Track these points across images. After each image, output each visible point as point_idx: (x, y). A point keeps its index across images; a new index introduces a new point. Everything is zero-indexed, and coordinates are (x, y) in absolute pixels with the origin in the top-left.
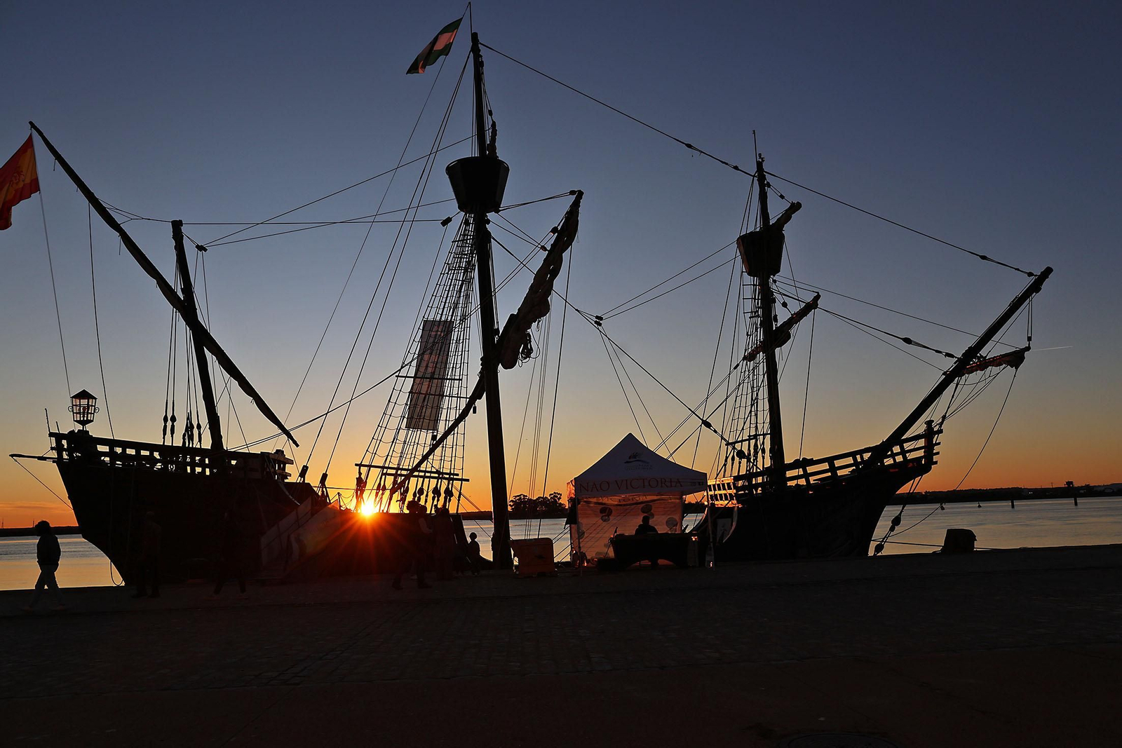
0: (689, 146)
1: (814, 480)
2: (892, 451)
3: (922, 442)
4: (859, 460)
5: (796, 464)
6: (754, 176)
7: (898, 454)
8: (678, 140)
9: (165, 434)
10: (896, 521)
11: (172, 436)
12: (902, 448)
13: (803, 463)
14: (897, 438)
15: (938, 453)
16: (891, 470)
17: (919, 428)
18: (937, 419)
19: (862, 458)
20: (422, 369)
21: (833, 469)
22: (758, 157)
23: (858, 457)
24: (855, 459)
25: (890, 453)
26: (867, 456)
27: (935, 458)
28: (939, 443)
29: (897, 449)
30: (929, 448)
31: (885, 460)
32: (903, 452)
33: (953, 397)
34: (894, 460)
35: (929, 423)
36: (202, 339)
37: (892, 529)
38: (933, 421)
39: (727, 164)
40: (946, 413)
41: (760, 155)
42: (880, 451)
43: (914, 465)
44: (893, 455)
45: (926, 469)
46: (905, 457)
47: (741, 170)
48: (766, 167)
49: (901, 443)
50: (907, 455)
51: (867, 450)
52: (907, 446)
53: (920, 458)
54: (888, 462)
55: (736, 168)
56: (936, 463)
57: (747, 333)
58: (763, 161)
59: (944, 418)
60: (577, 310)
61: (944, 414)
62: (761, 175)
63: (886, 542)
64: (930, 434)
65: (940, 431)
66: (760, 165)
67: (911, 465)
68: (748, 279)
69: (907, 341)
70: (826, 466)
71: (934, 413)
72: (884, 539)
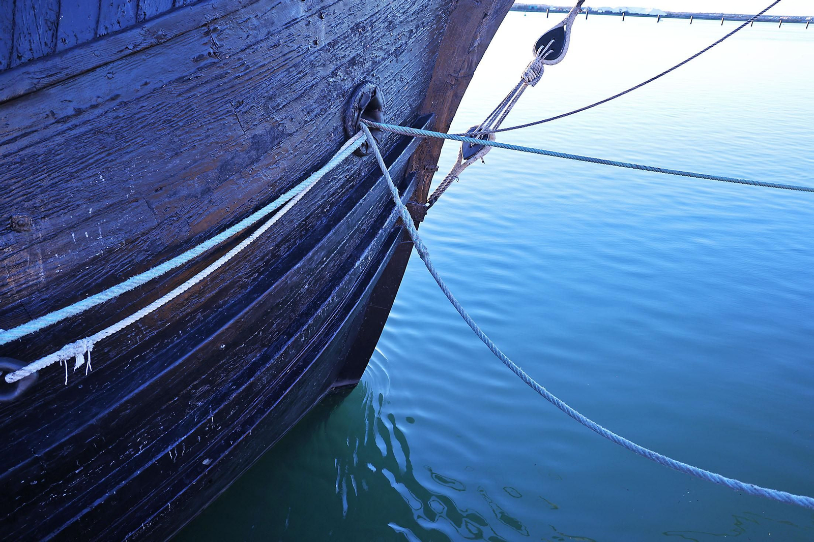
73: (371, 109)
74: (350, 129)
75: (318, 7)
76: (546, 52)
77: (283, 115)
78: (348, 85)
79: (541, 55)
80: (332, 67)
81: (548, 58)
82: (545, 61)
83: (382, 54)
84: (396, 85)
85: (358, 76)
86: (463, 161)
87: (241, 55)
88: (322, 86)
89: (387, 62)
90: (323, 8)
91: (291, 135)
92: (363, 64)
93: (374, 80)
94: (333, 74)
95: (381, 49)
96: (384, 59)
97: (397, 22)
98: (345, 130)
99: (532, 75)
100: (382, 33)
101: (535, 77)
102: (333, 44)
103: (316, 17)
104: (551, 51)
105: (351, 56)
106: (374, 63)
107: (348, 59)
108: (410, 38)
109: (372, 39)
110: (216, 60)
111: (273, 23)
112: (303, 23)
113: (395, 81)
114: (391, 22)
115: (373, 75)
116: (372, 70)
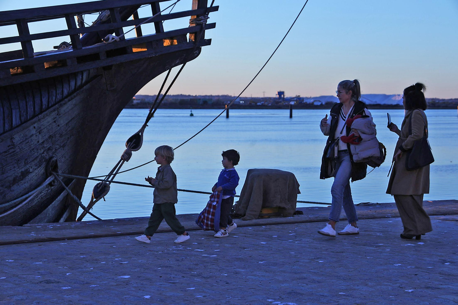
2: (136, 15)
4: (78, 25)
7: (146, 20)
12: (155, 10)
15: (213, 26)
19: (83, 21)
24: (70, 23)
25: (132, 18)
26: (90, 19)
28: (216, 8)
29: (145, 11)
31: (124, 29)
32: (157, 18)
34: (139, 31)
37: (126, 157)
44: (138, 22)
46: (159, 27)
49: (154, 2)
50: (164, 22)
53: (182, 33)
54: (131, 32)
56: (209, 42)
63: (112, 181)
67: (167, 42)
72: (109, 175)
73: (55, 168)
74: (48, 174)
75: (39, 130)
76: (132, 145)
77: (29, 165)
78: (47, 157)
79: (130, 146)
80: (42, 151)
81: (133, 148)
82: (132, 150)
83: (58, 146)
84: (63, 160)
85: (50, 154)
86: (94, 200)
87: (19, 145)
88: (40, 157)
89: (60, 149)
90: (40, 130)
91: (31, 173)
92: (52, 150)
93: (55, 156)
94: (43, 153)
95: (58, 144)
96: (59, 148)
97: (63, 134)
98: (47, 174)
99: (126, 156)
100: (58, 139)
101: (128, 157)
102: (43, 142)
103: (38, 134)
104: (134, 145)
105: (49, 147)
106: (56, 150)
107: (47, 148)
108: (68, 140)
109: (55, 141)
110: (13, 147)
111: (27, 136)
112: (35, 136)
113: (63, 158)
114: (61, 134)
115: (55, 154)
116: (55, 153)
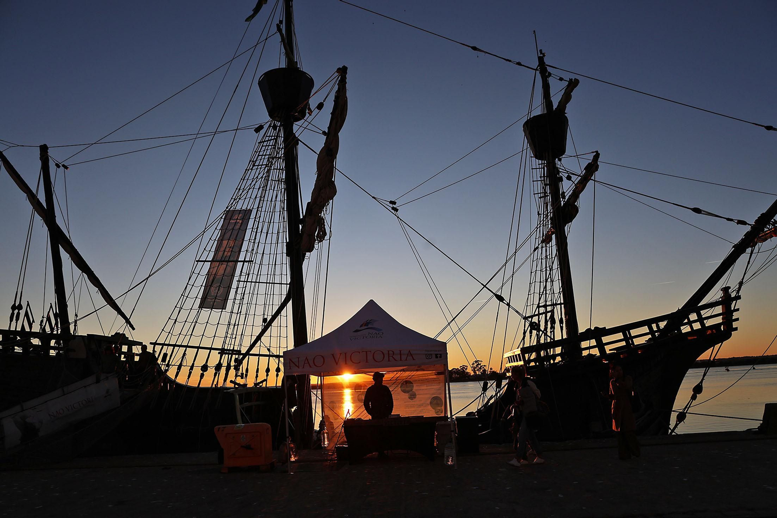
0: (474, 48)
1: (610, 350)
2: (689, 319)
3: (719, 309)
4: (655, 329)
5: (590, 334)
6: (536, 70)
7: (695, 321)
8: (464, 45)
9: (11, 320)
10: (698, 389)
11: (17, 323)
12: (699, 315)
13: (597, 333)
14: (693, 305)
15: (737, 319)
16: (690, 338)
17: (715, 295)
18: (733, 285)
19: (658, 326)
20: (220, 254)
21: (628, 339)
22: (539, 53)
23: (654, 326)
24: (650, 328)
25: (686, 321)
26: (662, 325)
27: (735, 325)
28: (738, 310)
29: (693, 317)
30: (728, 315)
31: (682, 328)
32: (701, 320)
33: (749, 263)
34: (692, 327)
35: (726, 290)
36: (58, 239)
37: (694, 397)
38: (729, 288)
39: (510, 61)
40: (743, 279)
41: (541, 51)
42: (676, 319)
43: (712, 331)
44: (690, 323)
45: (726, 335)
46: (702, 324)
47: (523, 66)
48: (547, 61)
49: (698, 311)
50: (705, 321)
51: (661, 319)
52: (705, 313)
53: (719, 325)
54: (685, 329)
55: (519, 64)
56: (736, 329)
57: (538, 212)
58: (544, 56)
59: (741, 284)
60: (373, 197)
61: (740, 280)
62: (543, 69)
63: (686, 412)
64: (727, 300)
65: (738, 298)
66: (541, 60)
67: (709, 332)
68: (536, 163)
69: (697, 211)
70: (620, 336)
71: (730, 279)
72: (685, 409)
79: (695, 392)
81: (697, 393)
86: (677, 424)
